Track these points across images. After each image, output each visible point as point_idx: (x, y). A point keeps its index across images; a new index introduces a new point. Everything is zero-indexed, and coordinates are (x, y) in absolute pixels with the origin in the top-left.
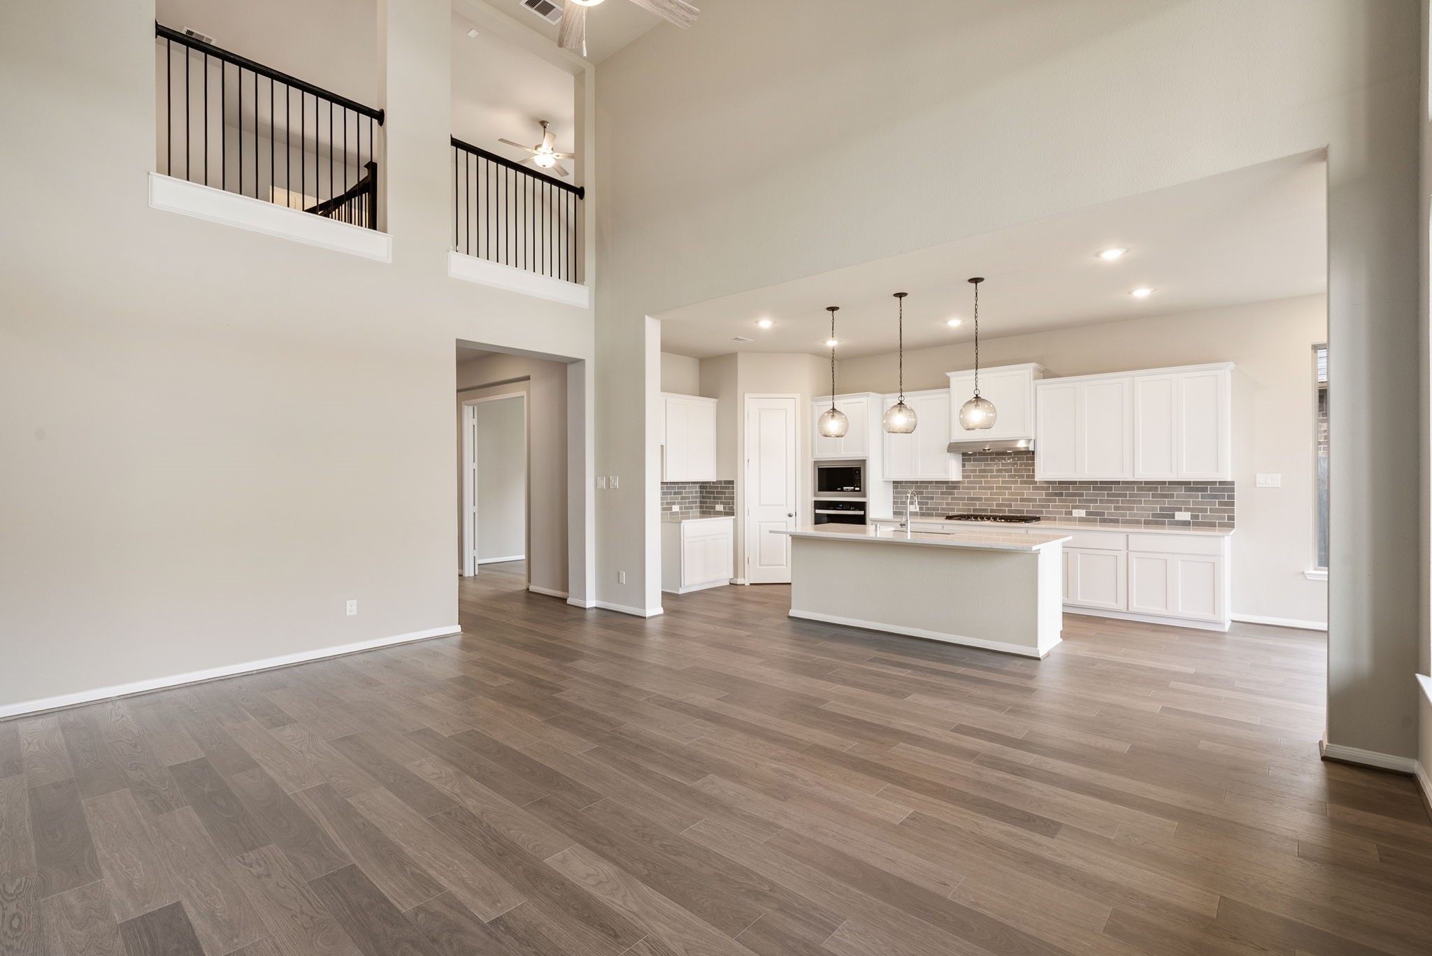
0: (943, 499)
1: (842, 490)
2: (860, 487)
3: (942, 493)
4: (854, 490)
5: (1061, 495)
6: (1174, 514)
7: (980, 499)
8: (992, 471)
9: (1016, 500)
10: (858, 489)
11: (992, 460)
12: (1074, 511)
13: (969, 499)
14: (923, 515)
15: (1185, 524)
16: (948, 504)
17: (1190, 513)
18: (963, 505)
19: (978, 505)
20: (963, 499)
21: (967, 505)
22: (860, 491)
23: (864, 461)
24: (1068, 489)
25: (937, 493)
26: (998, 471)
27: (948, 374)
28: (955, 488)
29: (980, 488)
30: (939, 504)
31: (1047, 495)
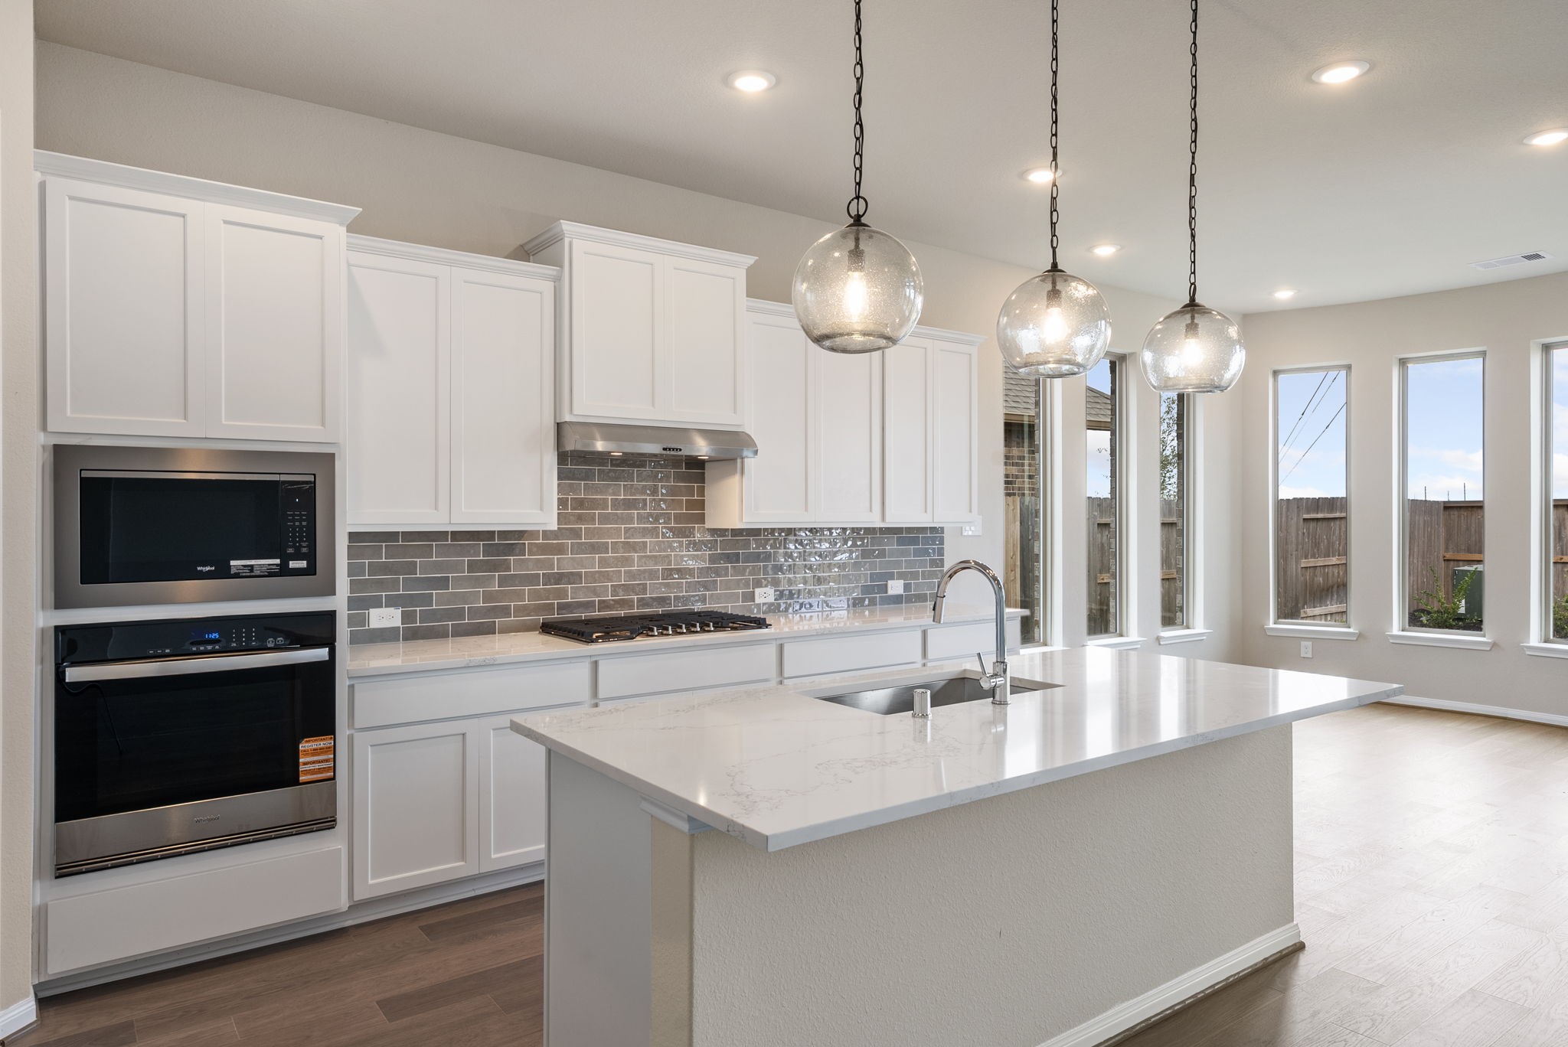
0: (478, 582)
1: (223, 572)
2: (311, 557)
3: (473, 566)
4: (284, 571)
5: (733, 558)
6: (886, 585)
7: (572, 578)
8: (603, 504)
9: (652, 575)
10: (303, 564)
11: (604, 476)
12: (758, 591)
13: (549, 579)
14: (412, 635)
15: (897, 599)
16: (488, 596)
17: (902, 582)
18: (536, 595)
19: (572, 594)
20: (533, 579)
21: (548, 594)
22: (311, 571)
23: (328, 460)
24: (747, 545)
25: (456, 567)
26: (616, 504)
27: (567, 226)
28: (510, 550)
29: (579, 549)
30: (464, 598)
31: (713, 559)
